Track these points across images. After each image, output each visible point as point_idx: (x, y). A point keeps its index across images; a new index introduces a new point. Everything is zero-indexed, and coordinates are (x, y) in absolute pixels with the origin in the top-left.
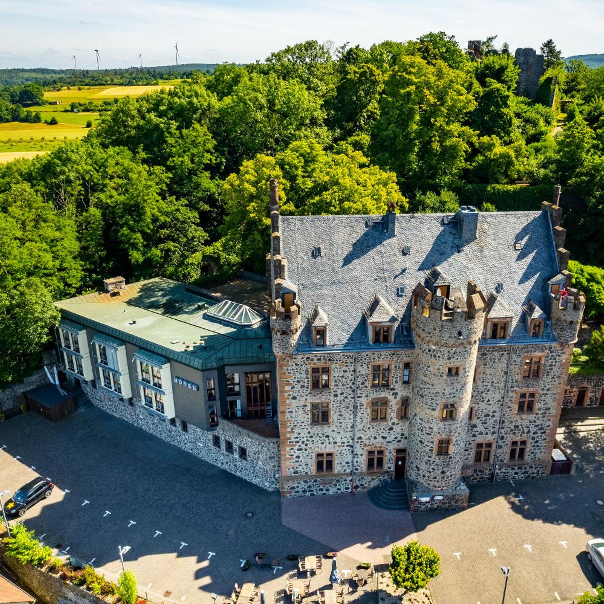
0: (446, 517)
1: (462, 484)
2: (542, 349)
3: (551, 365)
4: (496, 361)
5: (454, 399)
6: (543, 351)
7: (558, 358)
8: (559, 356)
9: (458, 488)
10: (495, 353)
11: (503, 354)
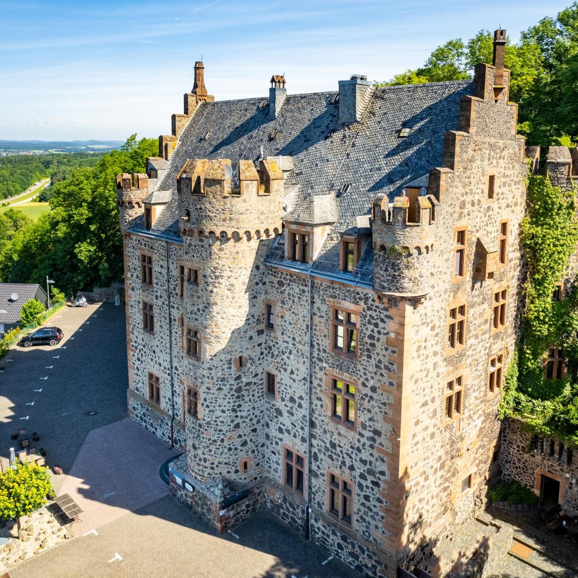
0: (183, 525)
1: (220, 486)
2: (355, 298)
3: (371, 337)
4: (296, 300)
5: (196, 323)
6: (357, 303)
7: (381, 325)
8: (382, 320)
9: (212, 489)
10: (294, 286)
11: (304, 291)
